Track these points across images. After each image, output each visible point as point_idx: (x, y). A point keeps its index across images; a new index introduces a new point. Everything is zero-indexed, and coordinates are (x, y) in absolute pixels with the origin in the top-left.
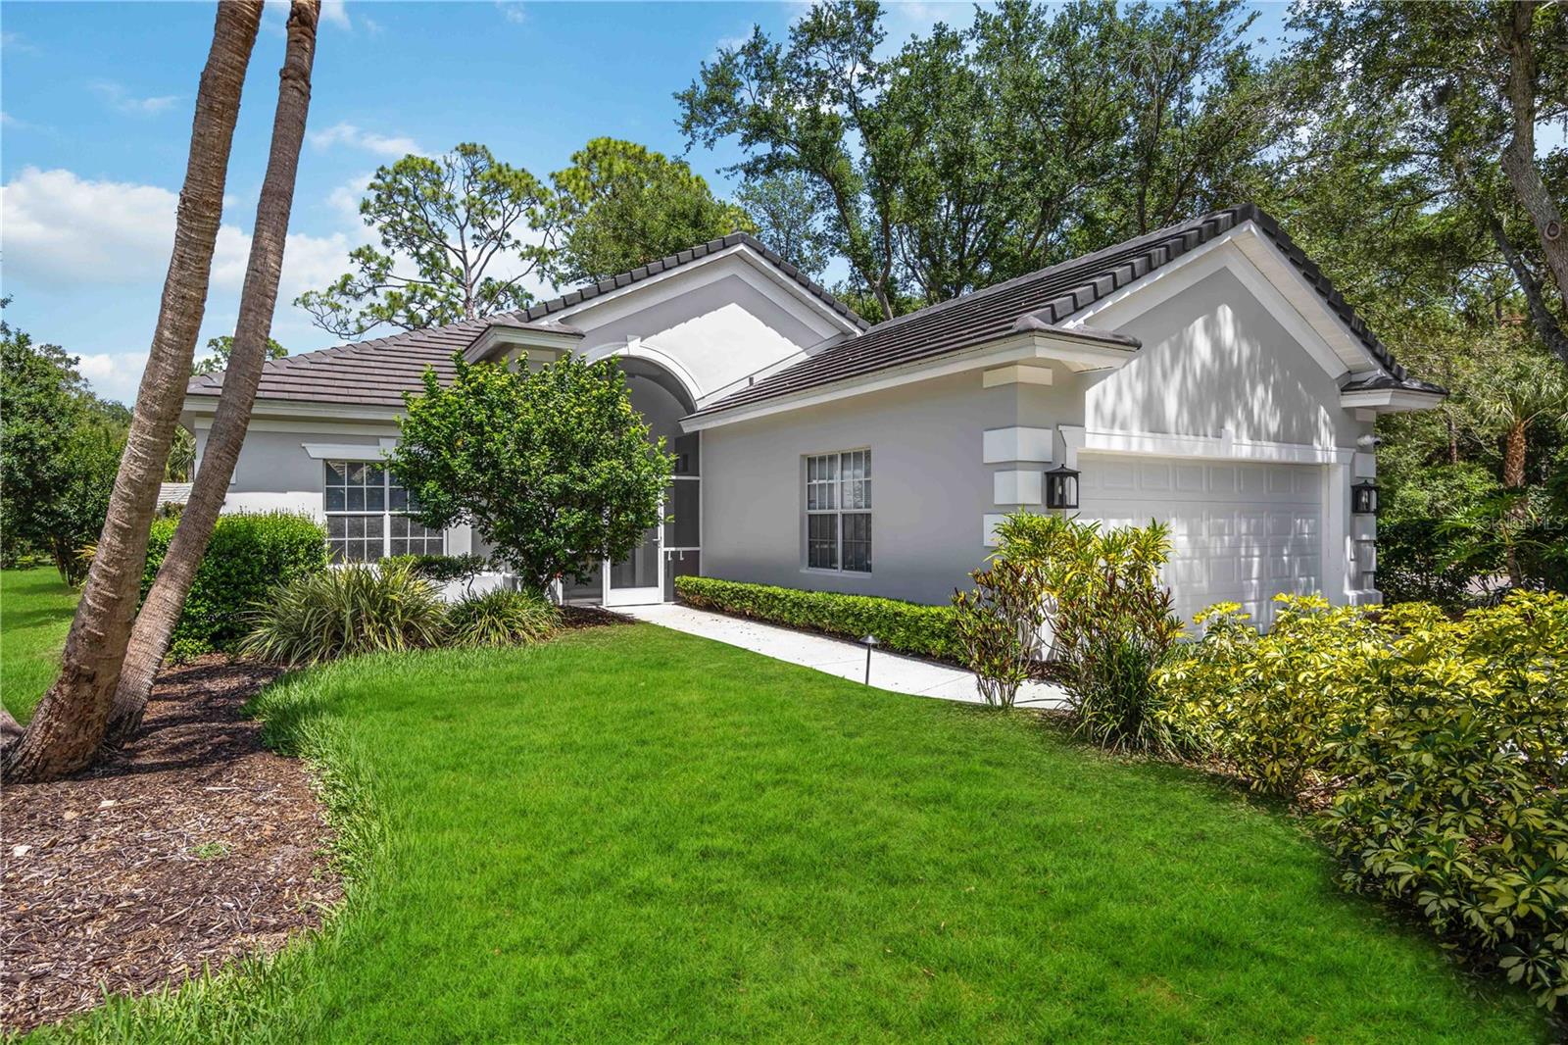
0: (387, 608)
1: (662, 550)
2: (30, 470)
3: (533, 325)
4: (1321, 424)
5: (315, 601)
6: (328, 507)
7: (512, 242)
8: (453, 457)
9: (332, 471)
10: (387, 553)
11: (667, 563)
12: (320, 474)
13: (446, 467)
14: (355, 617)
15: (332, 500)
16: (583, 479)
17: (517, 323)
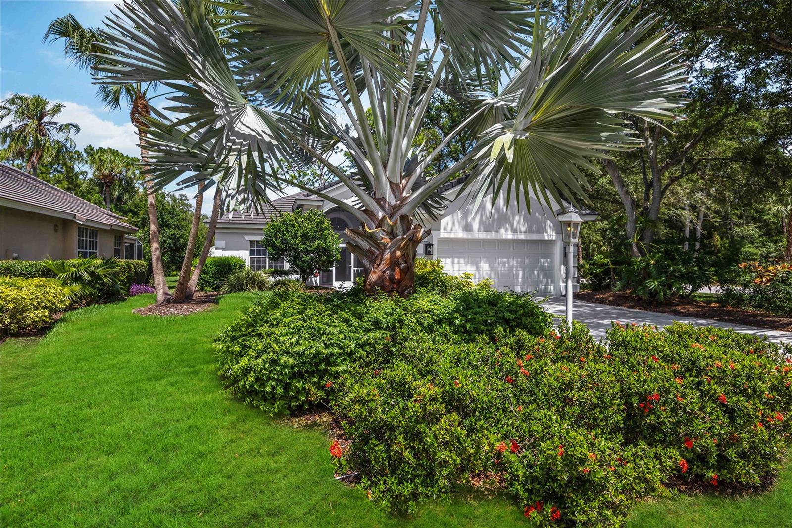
0: (255, 280)
1: (353, 269)
2: (175, 244)
3: (309, 198)
4: (548, 228)
5: (238, 279)
6: (251, 254)
7: (339, 150)
8: (276, 240)
9: (252, 242)
10: (267, 268)
11: (355, 274)
12: (248, 244)
13: (274, 243)
14: (246, 283)
15: (252, 252)
16: (311, 246)
17: (304, 198)
